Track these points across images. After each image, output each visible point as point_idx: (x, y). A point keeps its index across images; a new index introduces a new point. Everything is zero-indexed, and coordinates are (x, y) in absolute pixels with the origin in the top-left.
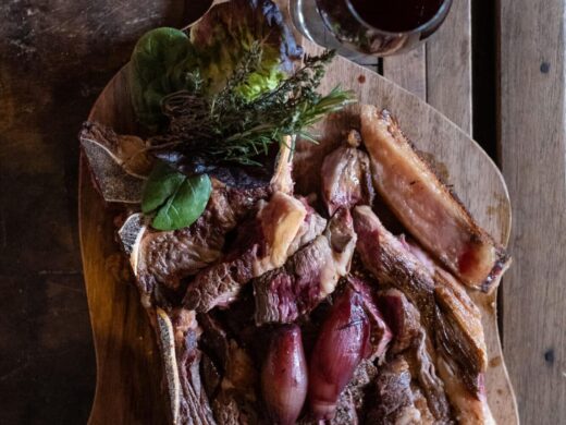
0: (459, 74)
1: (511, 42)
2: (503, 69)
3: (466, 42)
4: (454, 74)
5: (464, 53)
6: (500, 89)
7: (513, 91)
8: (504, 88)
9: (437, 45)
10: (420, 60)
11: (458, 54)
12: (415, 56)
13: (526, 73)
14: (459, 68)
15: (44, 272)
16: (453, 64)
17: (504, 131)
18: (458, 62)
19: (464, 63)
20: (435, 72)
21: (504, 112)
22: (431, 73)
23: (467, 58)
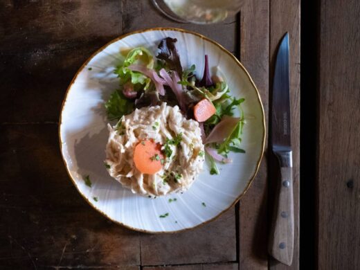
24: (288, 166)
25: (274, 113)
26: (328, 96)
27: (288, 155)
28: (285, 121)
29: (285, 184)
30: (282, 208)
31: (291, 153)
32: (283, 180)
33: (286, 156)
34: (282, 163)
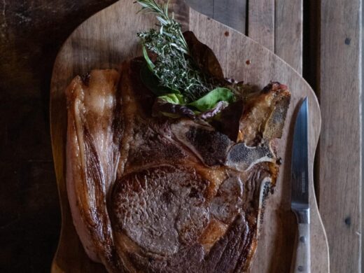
0: (295, 44)
1: (327, 24)
2: (322, 41)
3: (299, 24)
4: (292, 43)
5: (298, 31)
6: (320, 53)
7: (328, 55)
8: (322, 53)
9: (282, 25)
10: (271, 34)
11: (294, 31)
12: (268, 31)
13: (336, 44)
14: (295, 40)
15: (31, 161)
16: (291, 37)
17: (322, 79)
18: (294, 36)
19: (298, 36)
20: (280, 42)
21: (322, 67)
22: (278, 42)
23: (300, 34)
24: (306, 222)
27: (306, 212)
29: (302, 240)
31: (309, 210)
33: (303, 213)
34: (299, 219)
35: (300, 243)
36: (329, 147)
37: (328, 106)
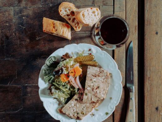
0: (134, 35)
1: (148, 26)
3: (136, 26)
5: (136, 29)
7: (148, 39)
8: (146, 38)
11: (134, 29)
13: (152, 34)
16: (133, 32)
17: (146, 50)
18: (134, 32)
19: (136, 32)
21: (146, 44)
24: (133, 92)
25: (127, 72)
26: (148, 75)
27: (133, 88)
28: (131, 75)
29: (131, 99)
30: (130, 108)
31: (134, 87)
32: (131, 97)
33: (131, 88)
34: (130, 90)
35: (130, 100)
36: (149, 78)
37: (148, 61)
